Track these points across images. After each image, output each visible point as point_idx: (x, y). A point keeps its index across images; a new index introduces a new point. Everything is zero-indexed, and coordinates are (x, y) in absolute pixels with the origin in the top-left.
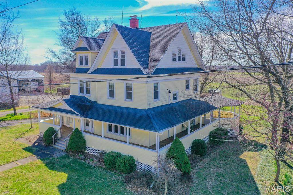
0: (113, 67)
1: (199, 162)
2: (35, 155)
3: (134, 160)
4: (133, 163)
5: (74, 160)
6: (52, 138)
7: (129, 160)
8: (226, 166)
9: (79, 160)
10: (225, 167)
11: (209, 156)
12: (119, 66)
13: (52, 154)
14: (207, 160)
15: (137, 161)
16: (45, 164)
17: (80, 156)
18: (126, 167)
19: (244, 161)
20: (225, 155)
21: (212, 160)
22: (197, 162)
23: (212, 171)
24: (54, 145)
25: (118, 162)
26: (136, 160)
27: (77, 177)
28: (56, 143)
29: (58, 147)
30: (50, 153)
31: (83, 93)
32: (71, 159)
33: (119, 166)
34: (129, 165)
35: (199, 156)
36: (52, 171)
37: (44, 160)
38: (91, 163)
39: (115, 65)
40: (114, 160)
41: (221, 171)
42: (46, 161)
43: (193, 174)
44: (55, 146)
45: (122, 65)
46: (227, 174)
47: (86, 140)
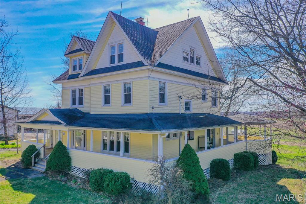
0: (109, 65)
1: (222, 186)
2: (4, 176)
3: (129, 177)
4: (128, 182)
5: (53, 182)
6: (32, 157)
7: (121, 177)
8: (260, 192)
9: (58, 182)
10: (258, 193)
11: (234, 181)
12: (117, 63)
13: (26, 175)
14: (231, 185)
15: (133, 179)
16: (11, 185)
17: (61, 178)
18: (117, 186)
19: (284, 187)
20: (257, 181)
21: (239, 185)
22: (219, 187)
23: (240, 196)
24: (33, 166)
25: (106, 180)
26: (131, 177)
27: (47, 199)
28: (36, 165)
29: (38, 169)
30: (25, 174)
31: (75, 104)
32: (49, 180)
33: (108, 185)
34: (122, 183)
35: (221, 180)
36: (16, 192)
37: (13, 181)
38: (74, 185)
39: (111, 63)
40: (102, 178)
41: (254, 197)
42: (15, 182)
43: (212, 199)
44: (34, 168)
45: (119, 62)
46: (262, 201)
47: (71, 157)
